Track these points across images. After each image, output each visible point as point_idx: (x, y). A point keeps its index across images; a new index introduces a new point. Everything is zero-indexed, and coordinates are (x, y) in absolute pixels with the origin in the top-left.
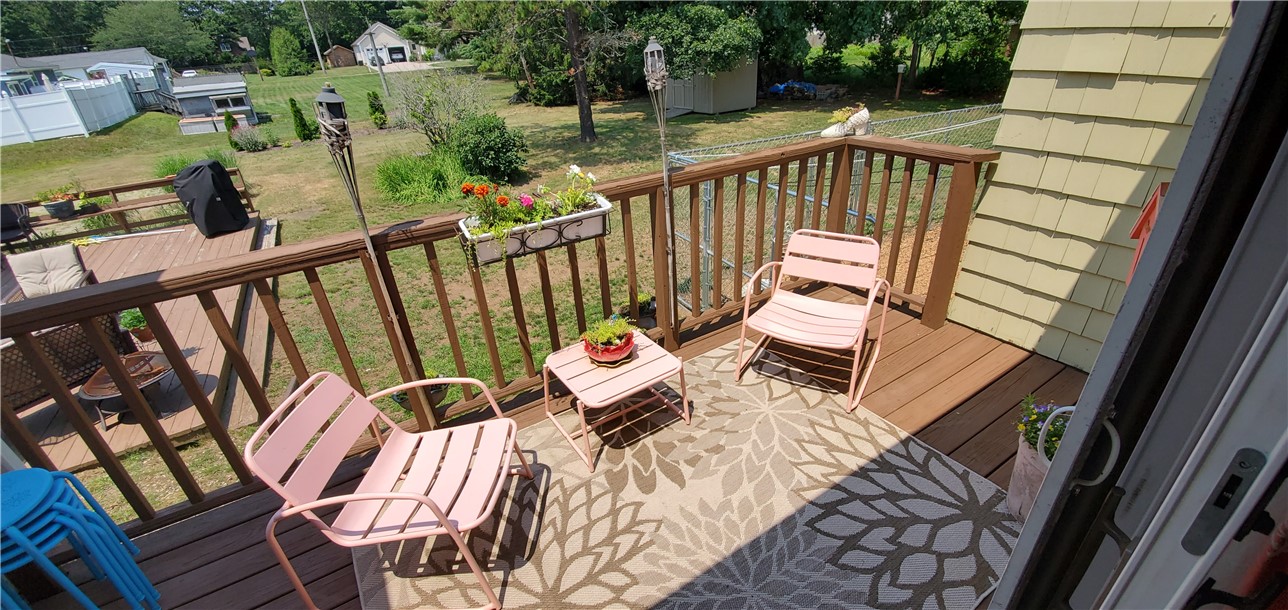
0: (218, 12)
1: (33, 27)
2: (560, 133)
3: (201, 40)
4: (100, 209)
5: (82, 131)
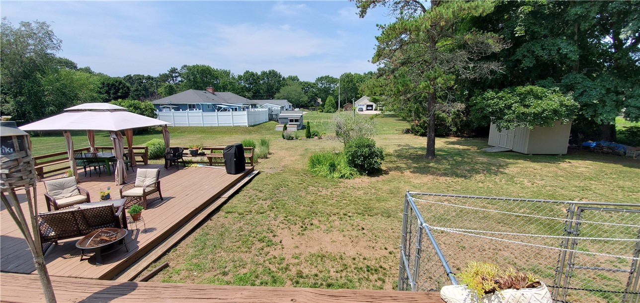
0: (314, 90)
1: (261, 91)
2: (416, 151)
3: (305, 99)
4: (205, 155)
5: (247, 125)
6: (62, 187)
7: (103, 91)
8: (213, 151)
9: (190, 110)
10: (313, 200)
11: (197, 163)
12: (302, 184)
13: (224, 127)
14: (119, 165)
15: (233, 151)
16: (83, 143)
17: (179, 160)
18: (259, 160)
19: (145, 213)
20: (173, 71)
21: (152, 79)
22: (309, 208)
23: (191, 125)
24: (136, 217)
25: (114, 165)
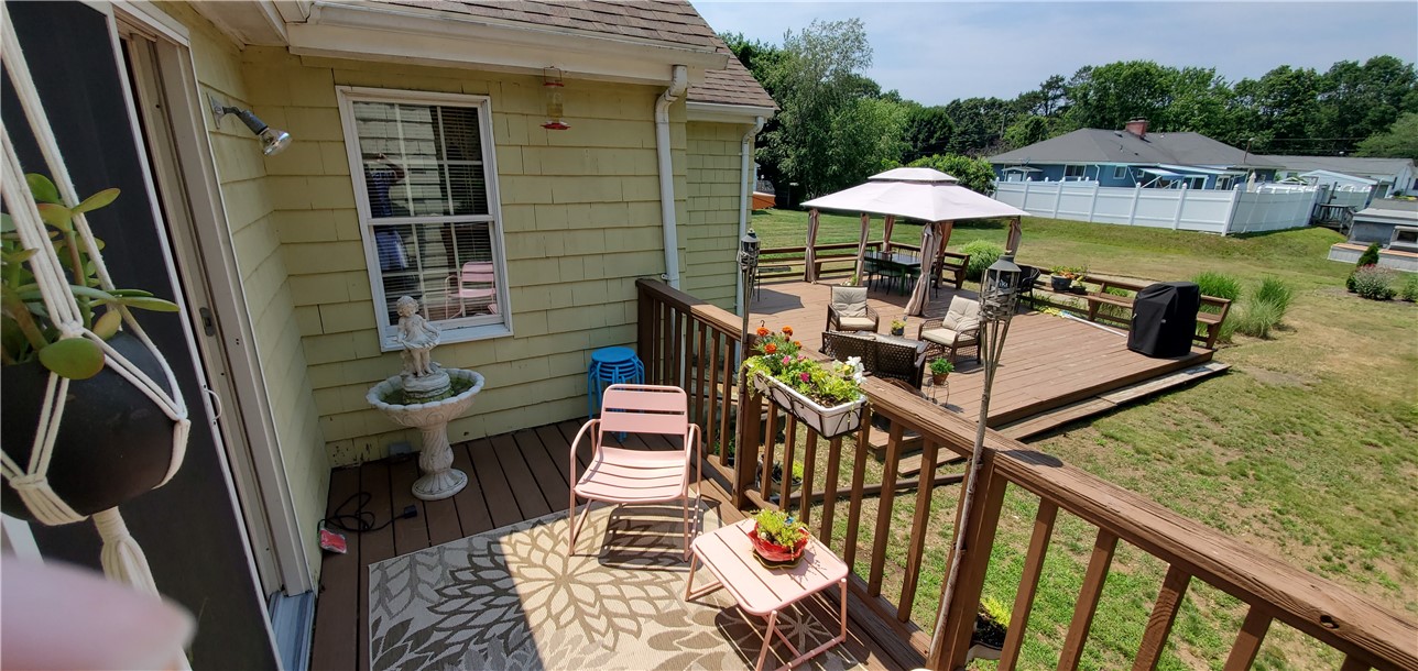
1: (1310, 128)
4: (1086, 294)
5: (1223, 230)
6: (849, 300)
7: (908, 135)
8: (1108, 288)
9: (1067, 180)
10: (1403, 507)
11: (1061, 307)
12: (1376, 446)
13: (1147, 230)
14: (923, 279)
15: (1165, 299)
16: (877, 233)
17: (1024, 294)
18: (1237, 339)
19: (952, 377)
20: (1054, 83)
21: (1001, 105)
22: (1376, 523)
23: (1059, 217)
24: (938, 380)
25: (914, 280)
